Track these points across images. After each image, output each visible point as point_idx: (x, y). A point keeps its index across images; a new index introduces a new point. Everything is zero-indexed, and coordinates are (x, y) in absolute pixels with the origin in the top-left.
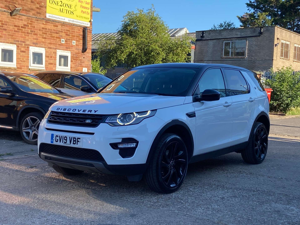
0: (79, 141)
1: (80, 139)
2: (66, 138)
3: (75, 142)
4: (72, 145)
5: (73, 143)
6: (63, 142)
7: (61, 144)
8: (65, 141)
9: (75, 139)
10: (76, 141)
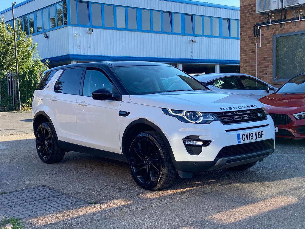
0: (263, 134)
1: (263, 132)
2: (252, 135)
3: (260, 136)
4: (258, 140)
5: (259, 138)
6: (250, 139)
7: (249, 141)
8: (252, 138)
9: (259, 133)
10: (260, 134)
